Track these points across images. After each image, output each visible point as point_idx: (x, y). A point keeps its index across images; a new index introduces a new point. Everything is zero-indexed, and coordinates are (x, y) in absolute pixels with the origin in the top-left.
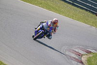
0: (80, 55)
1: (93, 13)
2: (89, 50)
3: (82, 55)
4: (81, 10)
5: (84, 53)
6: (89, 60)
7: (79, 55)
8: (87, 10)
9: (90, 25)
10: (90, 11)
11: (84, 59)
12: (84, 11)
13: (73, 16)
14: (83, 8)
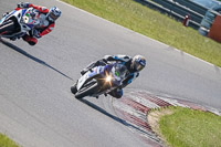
0: (145, 110)
1: (177, 18)
2: (166, 100)
3: (150, 110)
4: (150, 11)
5: (154, 106)
6: (164, 123)
7: (143, 111)
8: (163, 11)
9: (169, 44)
10: (169, 14)
11: (152, 119)
12: (157, 13)
13: (131, 24)
14: (154, 6)
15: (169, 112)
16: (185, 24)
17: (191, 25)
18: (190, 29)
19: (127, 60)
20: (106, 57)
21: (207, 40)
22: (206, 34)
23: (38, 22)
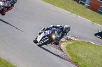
1: (75, 0)
3: (62, 42)
5: (64, 40)
11: (63, 46)
15: (70, 43)
16: (78, 3)
17: (81, 3)
18: (81, 5)
19: (61, 27)
20: (51, 26)
21: (88, 10)
22: (88, 7)
23: (7, 5)
